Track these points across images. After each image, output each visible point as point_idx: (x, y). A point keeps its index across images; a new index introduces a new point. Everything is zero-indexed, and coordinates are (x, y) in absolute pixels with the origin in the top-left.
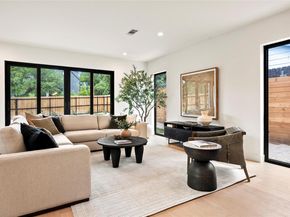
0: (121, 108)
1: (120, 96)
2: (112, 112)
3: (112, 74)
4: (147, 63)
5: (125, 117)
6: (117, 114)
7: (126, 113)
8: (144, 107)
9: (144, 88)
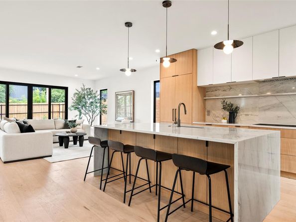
0: (73, 115)
1: (73, 106)
2: (66, 117)
3: (66, 89)
4: (94, 81)
5: (75, 121)
6: (69, 119)
7: (77, 118)
8: (91, 114)
9: (91, 100)
